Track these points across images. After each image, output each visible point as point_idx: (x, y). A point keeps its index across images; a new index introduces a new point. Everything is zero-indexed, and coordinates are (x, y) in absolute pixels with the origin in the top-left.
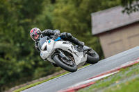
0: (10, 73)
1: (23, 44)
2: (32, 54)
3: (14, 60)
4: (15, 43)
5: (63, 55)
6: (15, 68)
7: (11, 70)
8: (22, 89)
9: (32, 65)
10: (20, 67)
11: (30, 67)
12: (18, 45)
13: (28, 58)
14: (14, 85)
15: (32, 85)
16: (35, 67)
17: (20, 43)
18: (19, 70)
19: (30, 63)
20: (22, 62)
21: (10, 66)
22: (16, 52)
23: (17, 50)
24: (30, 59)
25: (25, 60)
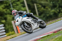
0: (48, 15)
1: (54, 2)
2: (58, 7)
3: (50, 9)
4: (50, 2)
5: (26, 24)
6: (50, 13)
7: (48, 14)
8: (53, 22)
9: (58, 12)
10: (52, 12)
11: (57, 12)
12: (52, 2)
13: (56, 8)
14: (49, 21)
15: (57, 20)
16: (59, 12)
17: (53, 2)
18: (52, 14)
19: (57, 11)
20: (53, 10)
21: (48, 12)
22: (50, 6)
23: (51, 5)
24: (57, 9)
25: (55, 9)
